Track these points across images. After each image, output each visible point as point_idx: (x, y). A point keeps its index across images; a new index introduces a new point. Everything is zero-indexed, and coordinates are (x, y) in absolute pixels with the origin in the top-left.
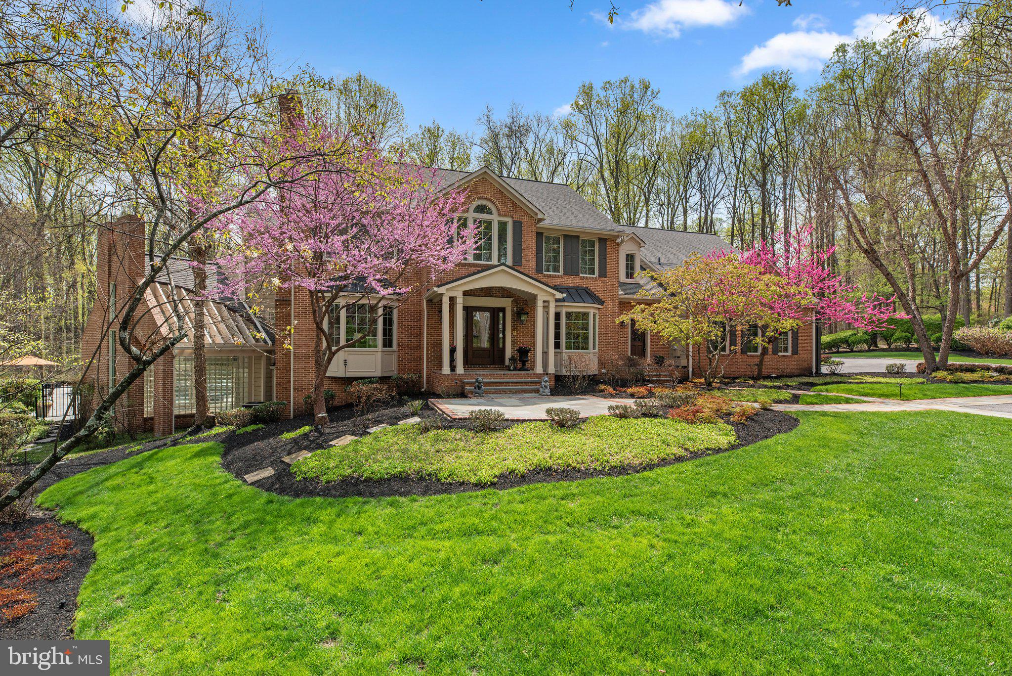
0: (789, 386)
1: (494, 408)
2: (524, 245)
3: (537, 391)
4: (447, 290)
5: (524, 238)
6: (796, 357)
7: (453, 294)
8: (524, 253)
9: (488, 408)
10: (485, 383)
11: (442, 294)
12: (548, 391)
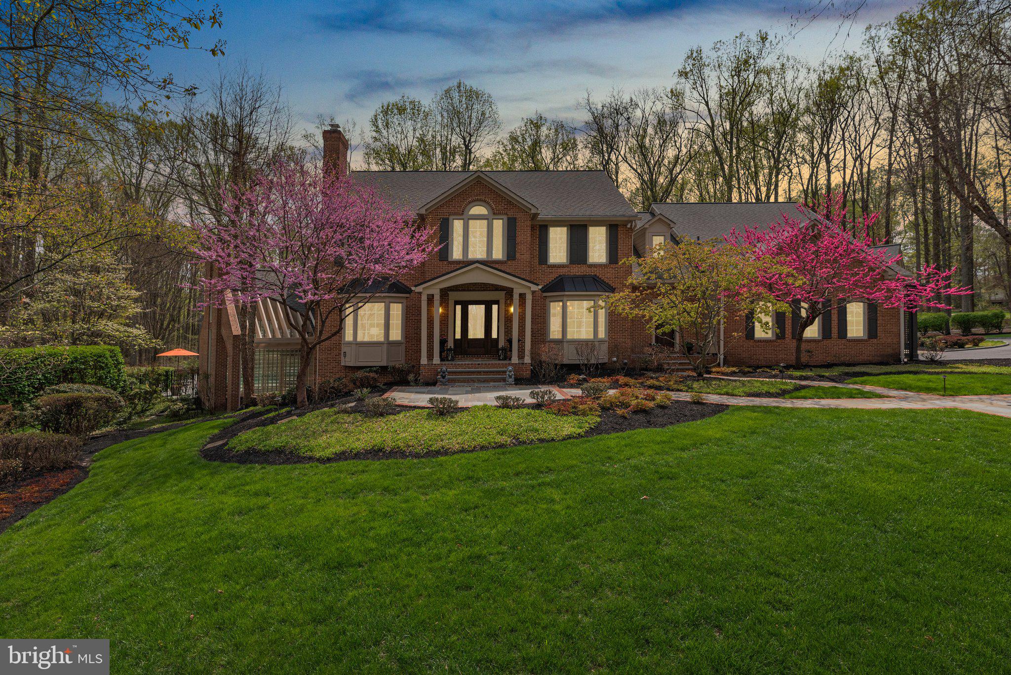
0: (823, 376)
1: (447, 396)
2: (518, 240)
3: (504, 380)
4: (423, 288)
5: (518, 233)
6: (875, 341)
7: (430, 292)
8: (518, 247)
9: (442, 396)
10: (449, 373)
11: (420, 293)
12: (511, 380)
